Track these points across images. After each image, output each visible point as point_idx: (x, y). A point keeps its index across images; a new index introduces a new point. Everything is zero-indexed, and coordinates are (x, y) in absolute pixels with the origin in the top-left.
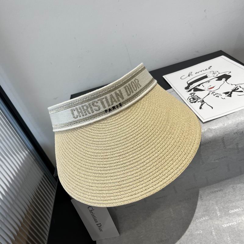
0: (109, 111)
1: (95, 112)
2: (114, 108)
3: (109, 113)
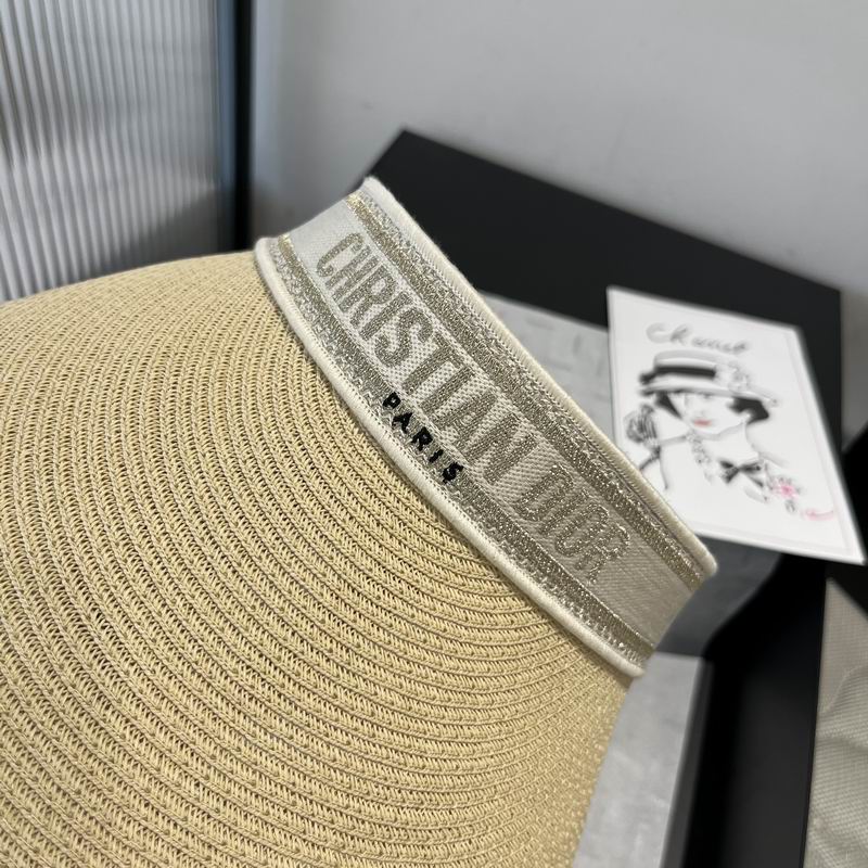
0: (396, 419)
1: (368, 348)
2: (423, 438)
3: (385, 422)
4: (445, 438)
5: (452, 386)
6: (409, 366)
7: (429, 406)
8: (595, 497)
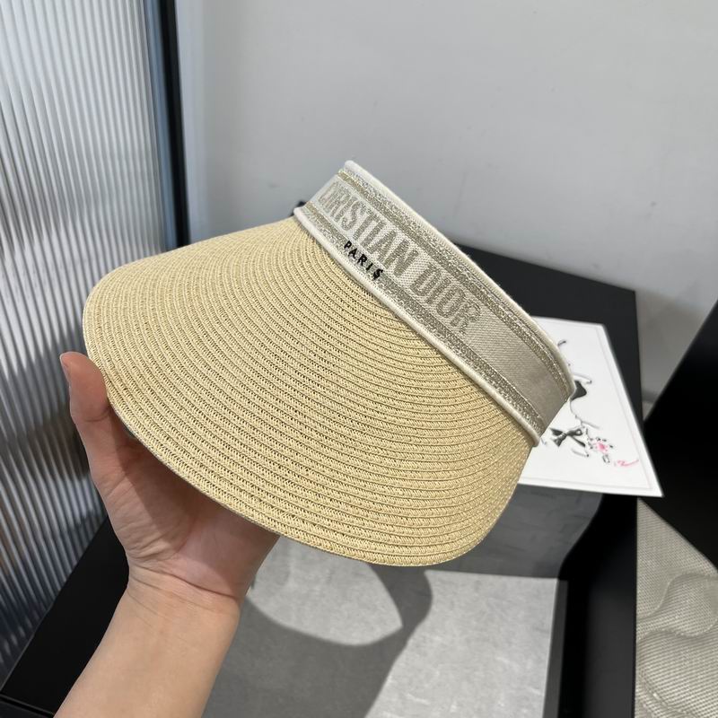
0: (350, 253)
1: (338, 225)
3: (345, 255)
7: (364, 244)
8: (455, 282)
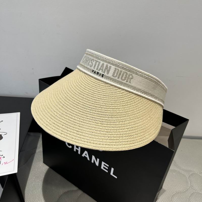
1: (89, 66)
2: (98, 73)
3: (93, 74)
4: (100, 72)
5: (99, 65)
6: (93, 66)
7: (97, 69)
